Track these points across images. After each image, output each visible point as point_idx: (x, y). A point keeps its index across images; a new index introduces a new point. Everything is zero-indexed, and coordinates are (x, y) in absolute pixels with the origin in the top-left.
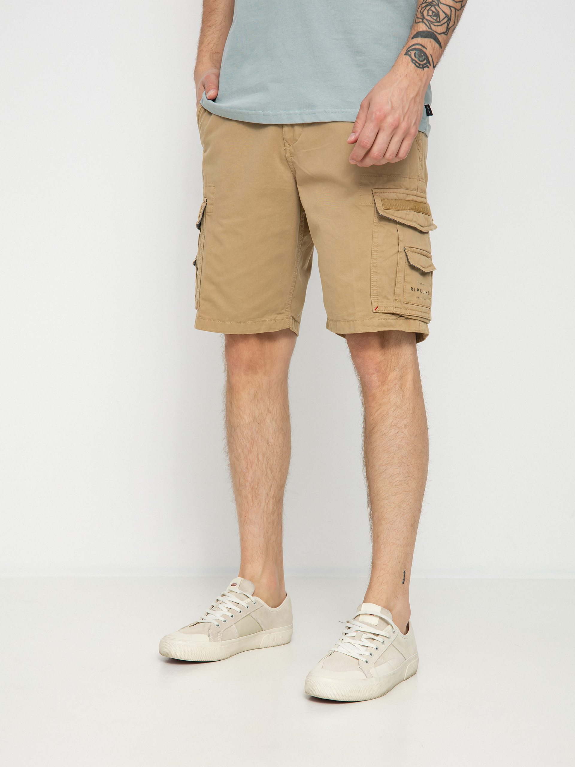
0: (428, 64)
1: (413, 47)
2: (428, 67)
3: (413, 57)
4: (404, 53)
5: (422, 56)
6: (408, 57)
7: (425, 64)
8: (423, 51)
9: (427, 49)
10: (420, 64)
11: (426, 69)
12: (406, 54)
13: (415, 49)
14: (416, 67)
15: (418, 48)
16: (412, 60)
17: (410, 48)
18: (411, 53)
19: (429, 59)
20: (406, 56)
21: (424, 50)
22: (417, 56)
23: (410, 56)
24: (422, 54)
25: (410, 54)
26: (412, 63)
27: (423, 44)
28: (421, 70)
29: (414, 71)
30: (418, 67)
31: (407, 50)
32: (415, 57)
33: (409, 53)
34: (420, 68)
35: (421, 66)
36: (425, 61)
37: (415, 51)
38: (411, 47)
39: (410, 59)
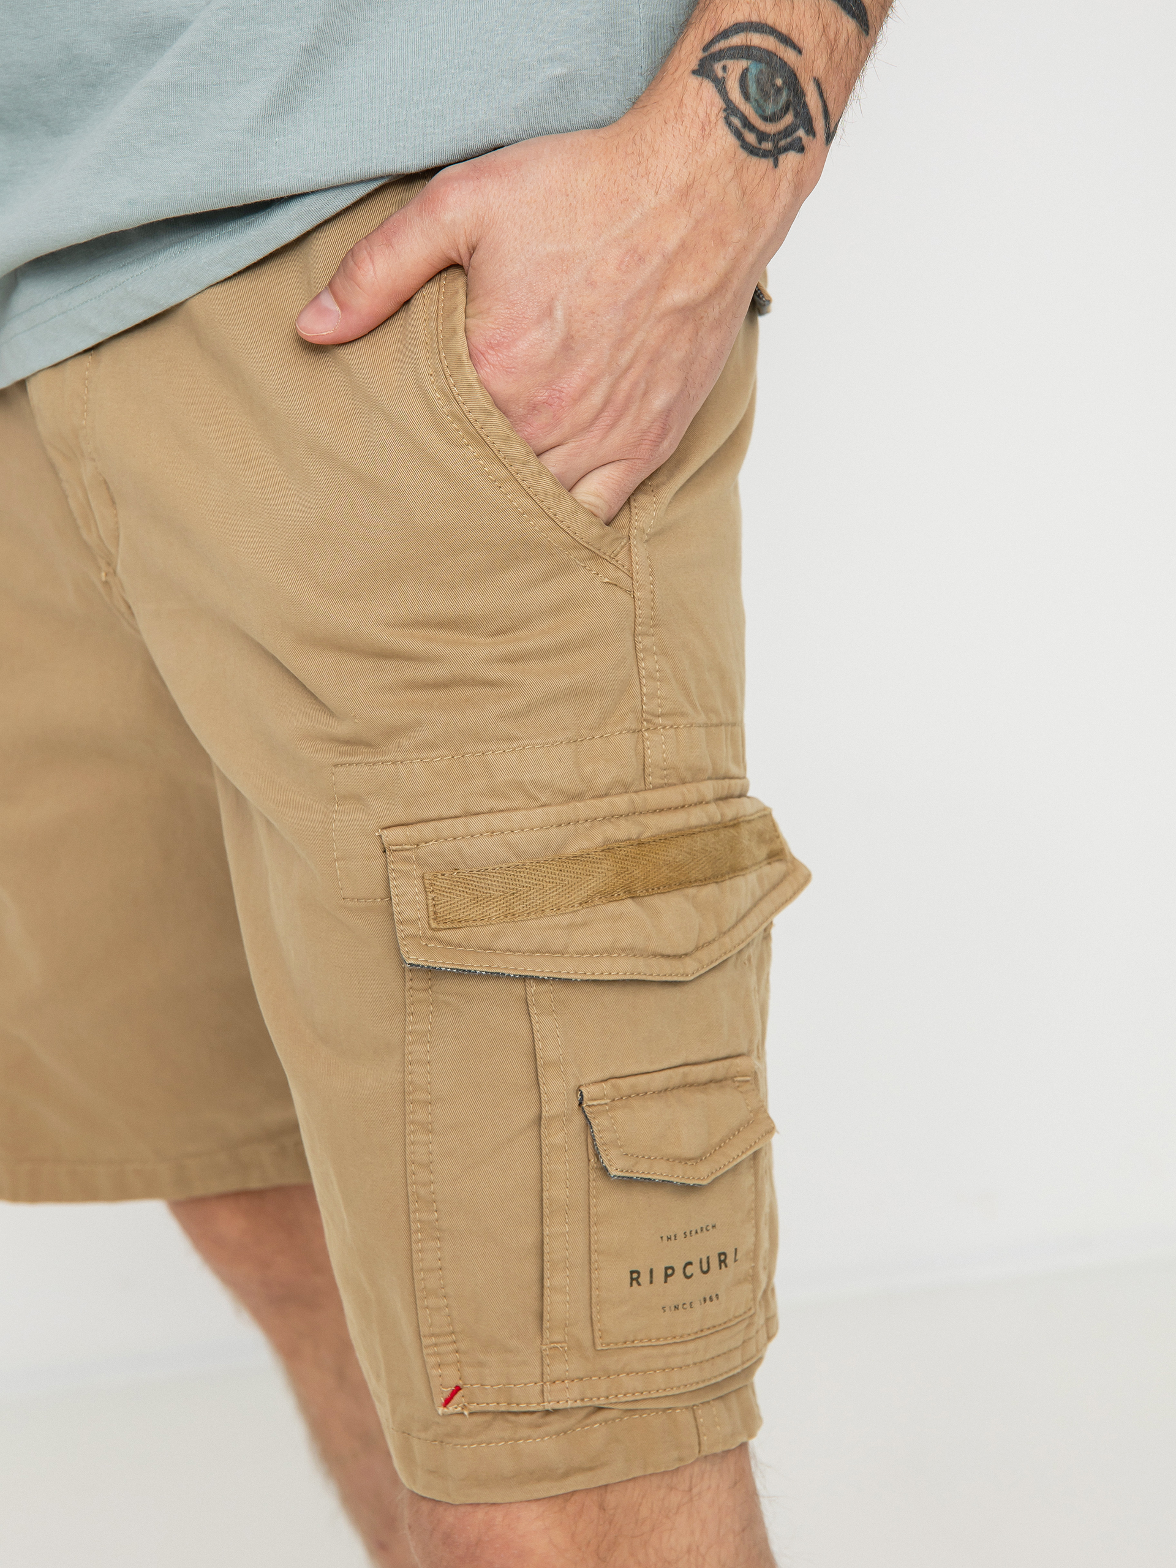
0: (801, 133)
1: (737, 40)
2: (802, 149)
3: (735, 95)
4: (694, 64)
5: (779, 90)
6: (708, 89)
7: (788, 132)
8: (784, 64)
9: (800, 52)
10: (762, 136)
11: (790, 159)
12: (703, 70)
13: (746, 52)
14: (742, 154)
15: (759, 49)
16: (730, 109)
17: (722, 44)
18: (724, 68)
19: (805, 106)
20: (700, 78)
21: (788, 55)
22: (753, 89)
23: (720, 85)
24: (779, 82)
25: (720, 73)
26: (726, 128)
27: (784, 30)
28: (766, 163)
29: (730, 174)
30: (753, 151)
31: (705, 49)
32: (746, 95)
33: (718, 67)
34: (765, 154)
35: (767, 146)
36: (789, 119)
37: (744, 63)
38: (725, 34)
39: (719, 103)
